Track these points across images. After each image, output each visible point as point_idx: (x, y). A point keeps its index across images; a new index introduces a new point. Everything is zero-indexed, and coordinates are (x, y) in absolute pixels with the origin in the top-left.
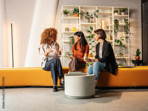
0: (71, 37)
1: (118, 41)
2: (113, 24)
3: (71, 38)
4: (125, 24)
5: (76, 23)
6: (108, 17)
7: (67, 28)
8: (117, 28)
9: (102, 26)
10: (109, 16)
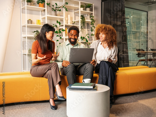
0: (35, 31)
1: (84, 38)
2: (80, 20)
3: (35, 33)
4: (91, 21)
5: (39, 15)
6: (72, 12)
7: (30, 20)
8: (84, 25)
9: (68, 21)
10: (73, 10)
